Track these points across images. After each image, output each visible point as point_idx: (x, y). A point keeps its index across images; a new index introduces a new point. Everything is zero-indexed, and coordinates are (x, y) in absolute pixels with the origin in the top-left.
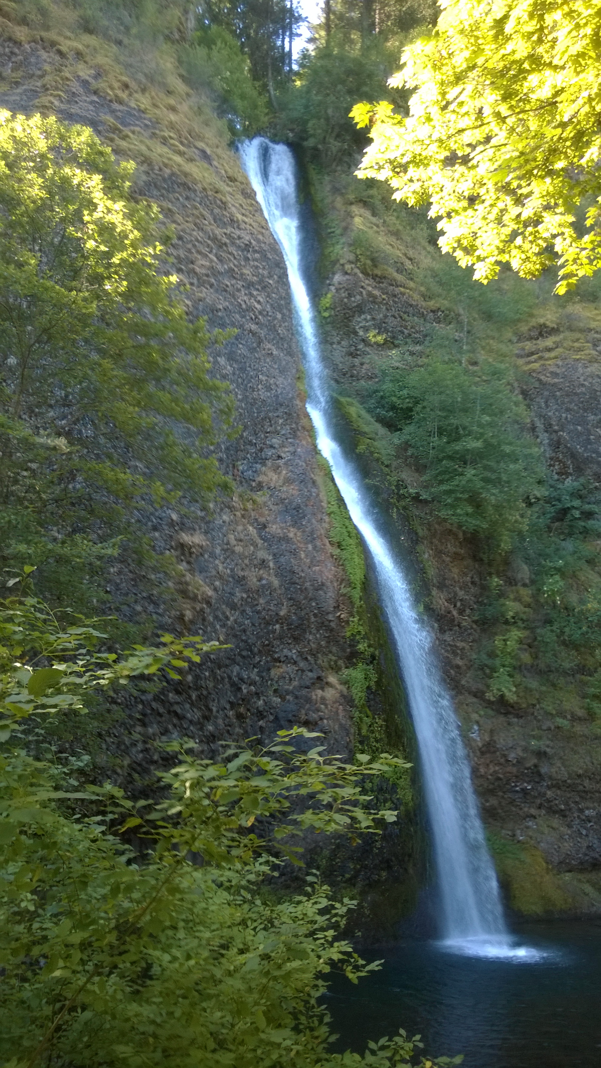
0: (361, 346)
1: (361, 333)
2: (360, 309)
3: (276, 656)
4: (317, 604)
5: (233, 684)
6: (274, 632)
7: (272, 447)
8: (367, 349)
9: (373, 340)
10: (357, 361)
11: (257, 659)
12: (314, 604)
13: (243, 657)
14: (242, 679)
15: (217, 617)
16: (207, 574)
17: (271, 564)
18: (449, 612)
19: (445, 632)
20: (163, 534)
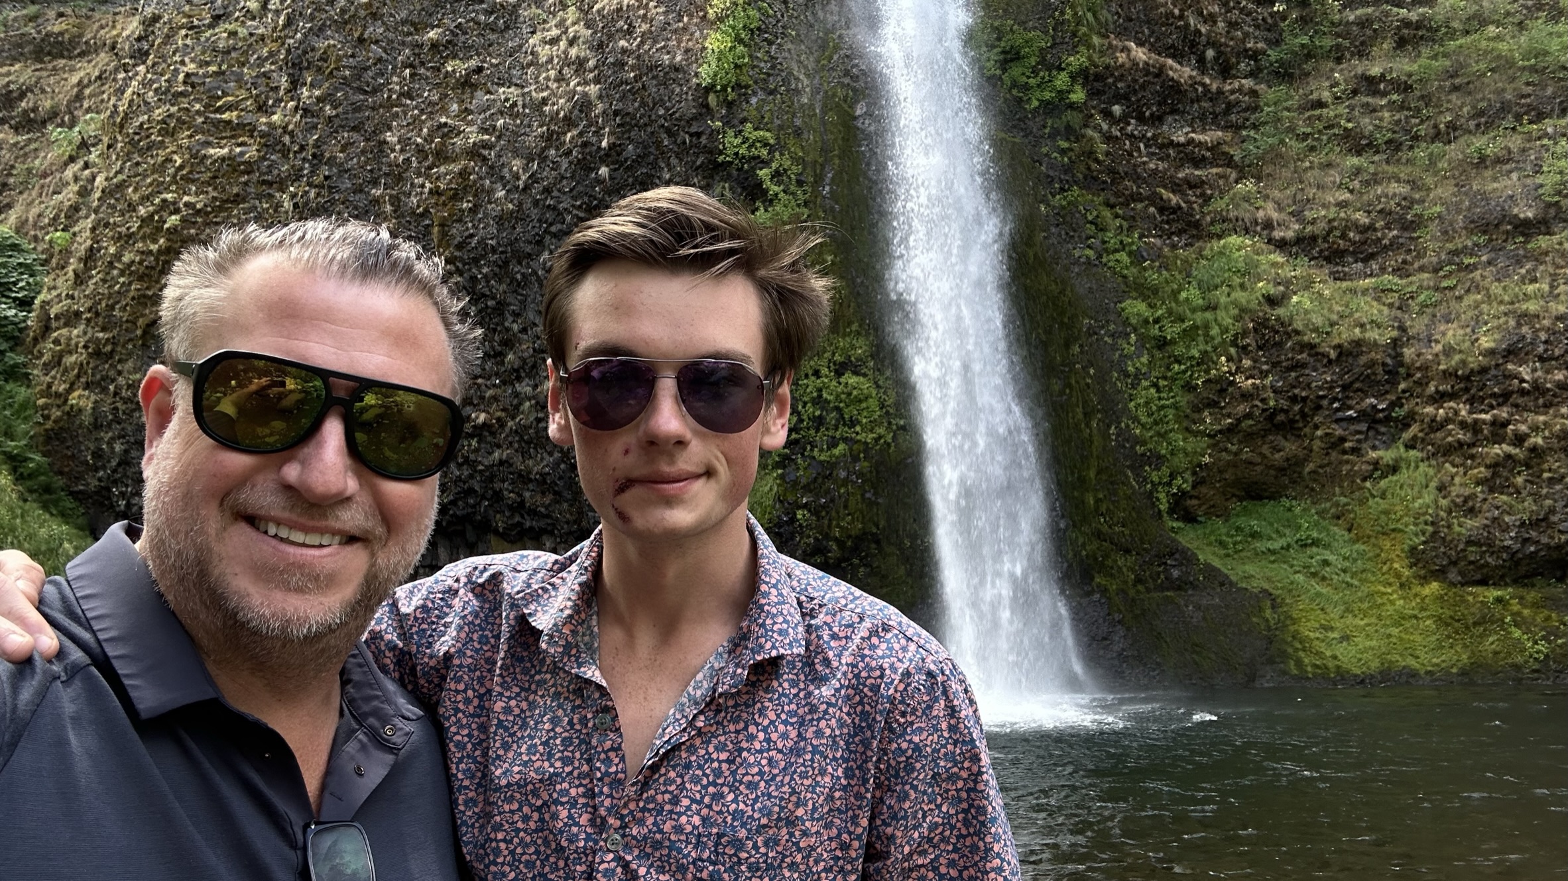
4: (667, 109)
6: (599, 181)
12: (661, 112)
13: (554, 235)
15: (503, 178)
16: (488, 113)
17: (591, 63)
18: (1157, 76)
19: (1157, 120)
20: (422, 71)
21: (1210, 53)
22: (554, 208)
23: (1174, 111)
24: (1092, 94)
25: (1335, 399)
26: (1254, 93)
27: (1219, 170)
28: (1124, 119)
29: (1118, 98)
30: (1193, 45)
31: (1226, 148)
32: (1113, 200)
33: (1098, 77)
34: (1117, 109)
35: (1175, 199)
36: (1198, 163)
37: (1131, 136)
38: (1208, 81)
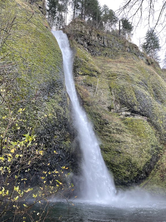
0: (78, 75)
1: (78, 72)
2: (77, 67)
3: (55, 134)
5: (45, 139)
7: (57, 90)
9: (80, 74)
10: (77, 78)
11: (51, 134)
14: (47, 138)
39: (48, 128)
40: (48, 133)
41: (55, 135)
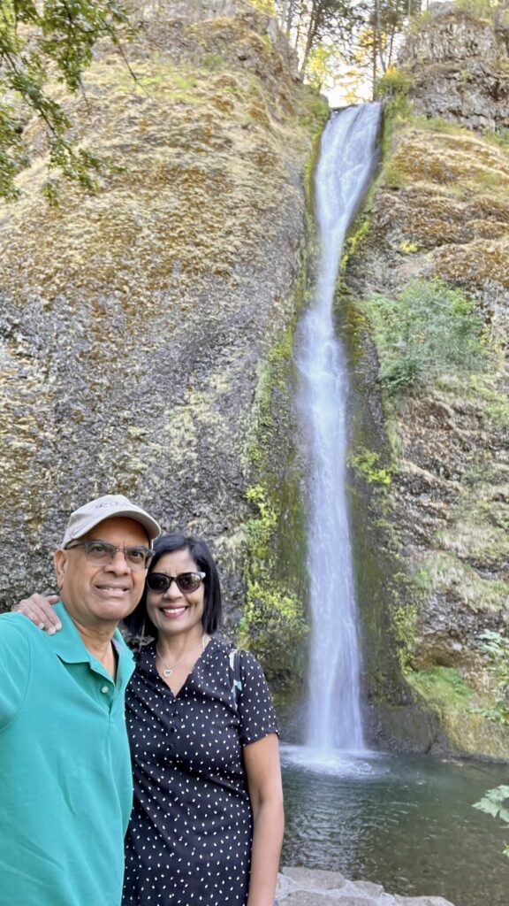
1: (395, 246)
2: (389, 226)
3: (194, 512)
4: (225, 472)
6: (192, 494)
8: (404, 259)
10: (394, 271)
11: (177, 514)
12: (222, 472)
15: (148, 484)
16: (146, 454)
17: (194, 443)
18: (421, 477)
19: (418, 494)
20: (118, 428)
21: (442, 470)
22: (169, 501)
23: (425, 492)
24: (394, 481)
25: (475, 630)
26: (457, 490)
27: (440, 520)
28: (405, 493)
29: (403, 484)
30: (436, 465)
31: (444, 511)
32: (397, 527)
33: (396, 475)
34: (402, 489)
35: (421, 530)
36: (432, 515)
37: (406, 500)
38: (439, 481)
39: (167, 494)
40: (167, 513)
41: (195, 515)
